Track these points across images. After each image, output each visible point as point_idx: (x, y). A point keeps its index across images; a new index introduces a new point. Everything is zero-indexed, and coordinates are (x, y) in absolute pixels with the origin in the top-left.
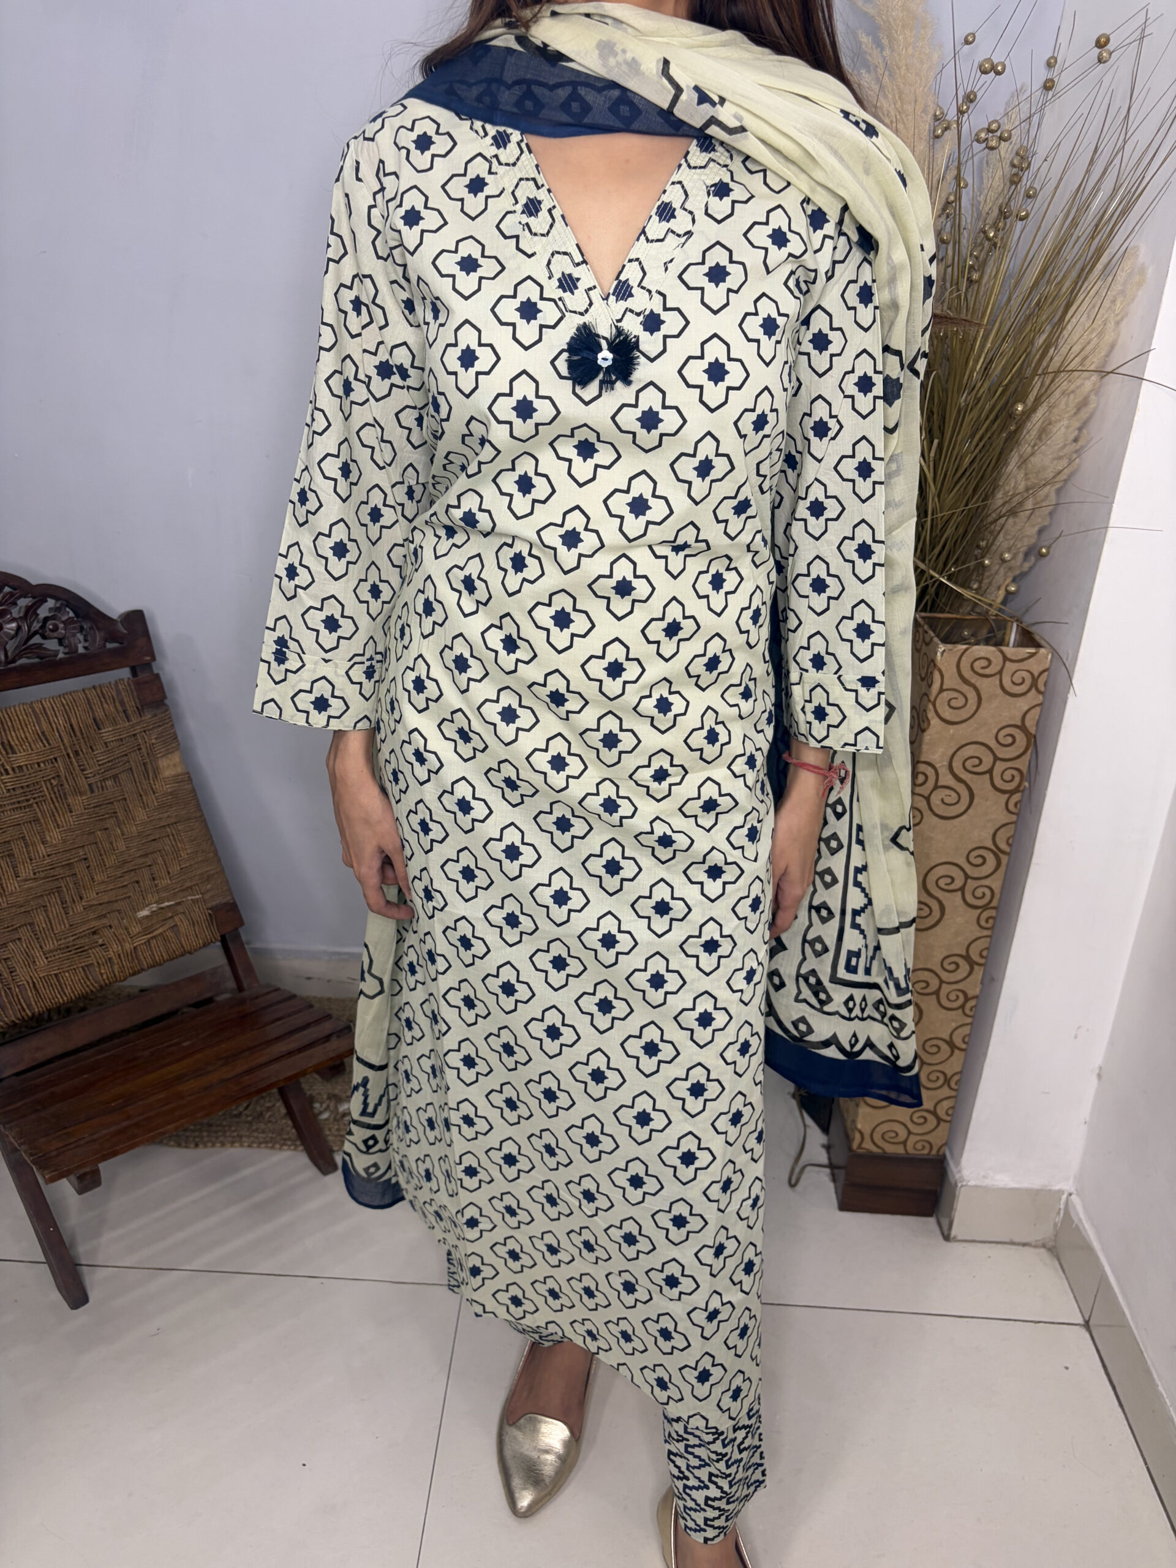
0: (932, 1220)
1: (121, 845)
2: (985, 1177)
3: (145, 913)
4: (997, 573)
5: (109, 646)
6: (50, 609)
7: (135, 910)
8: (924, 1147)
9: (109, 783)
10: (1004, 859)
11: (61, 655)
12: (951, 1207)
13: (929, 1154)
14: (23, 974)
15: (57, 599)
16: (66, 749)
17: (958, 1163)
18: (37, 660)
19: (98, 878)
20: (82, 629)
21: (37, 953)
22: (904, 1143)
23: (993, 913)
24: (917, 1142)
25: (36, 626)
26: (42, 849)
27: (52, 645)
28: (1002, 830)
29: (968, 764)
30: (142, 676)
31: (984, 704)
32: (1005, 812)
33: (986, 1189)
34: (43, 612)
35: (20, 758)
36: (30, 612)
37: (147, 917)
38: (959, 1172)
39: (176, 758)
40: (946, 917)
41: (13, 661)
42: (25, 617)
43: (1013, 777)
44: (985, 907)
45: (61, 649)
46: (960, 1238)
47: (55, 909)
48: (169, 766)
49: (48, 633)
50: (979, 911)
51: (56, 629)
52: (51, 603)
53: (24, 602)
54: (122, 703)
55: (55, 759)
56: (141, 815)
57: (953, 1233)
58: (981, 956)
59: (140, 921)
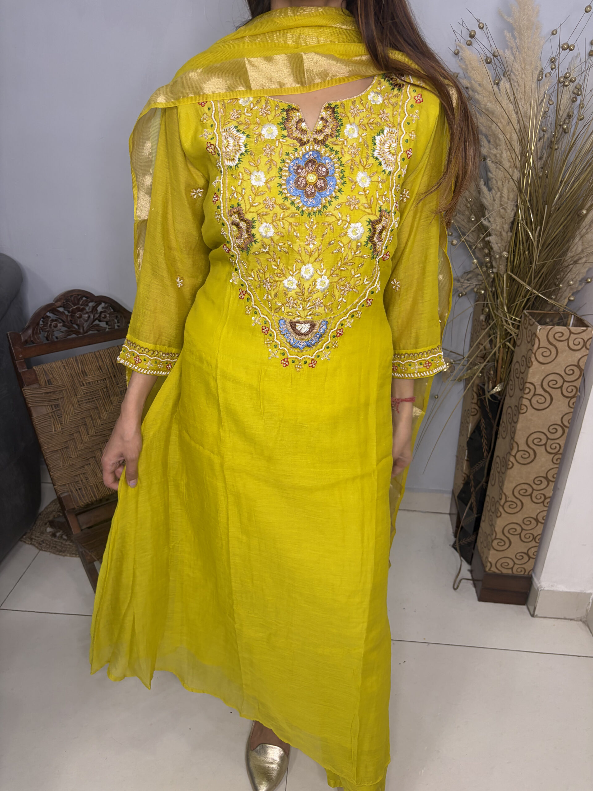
0: (524, 607)
2: (552, 586)
4: (565, 291)
6: (103, 308)
8: (521, 571)
10: (567, 430)
11: (107, 330)
12: (536, 601)
13: (524, 574)
15: (105, 303)
16: (110, 373)
17: (539, 579)
18: (96, 332)
22: (512, 568)
23: (560, 456)
24: (518, 568)
25: (97, 316)
26: (99, 422)
27: (103, 324)
28: (566, 416)
29: (551, 384)
31: (559, 354)
32: (568, 407)
33: (553, 591)
34: (100, 309)
35: (89, 379)
36: (94, 309)
38: (539, 583)
40: (537, 458)
41: (87, 332)
42: (92, 312)
43: (572, 390)
44: (556, 454)
45: (107, 326)
46: (539, 615)
49: (102, 319)
50: (553, 455)
51: (105, 317)
52: (103, 305)
53: (91, 304)
55: (105, 379)
57: (536, 613)
58: (553, 477)
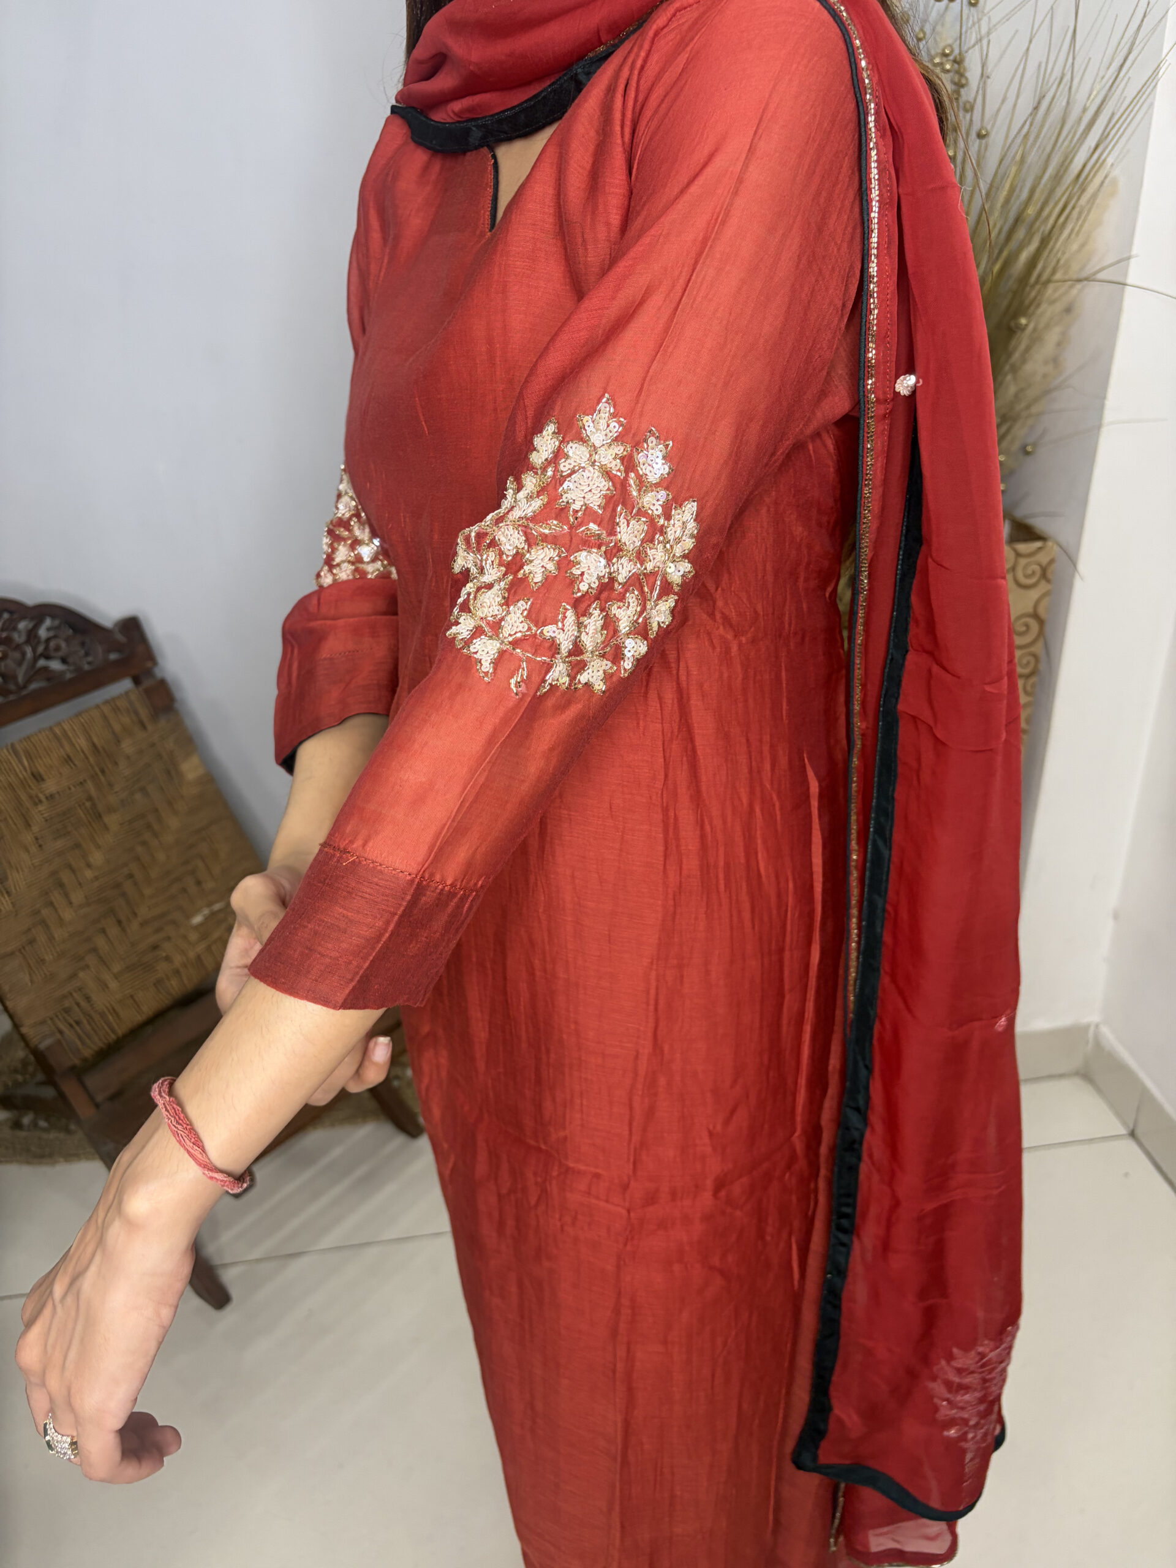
1: (161, 856)
3: (197, 919)
5: (113, 656)
6: (48, 629)
7: (188, 917)
9: (138, 796)
11: (67, 675)
14: (100, 1001)
15: (53, 617)
16: (92, 768)
18: (45, 684)
19: (147, 892)
20: (83, 644)
21: (107, 977)
25: (41, 649)
26: (89, 874)
27: (56, 665)
30: (147, 683)
34: (43, 633)
35: (51, 786)
36: (32, 635)
37: (201, 924)
39: (195, 760)
41: (25, 687)
42: (28, 641)
45: (65, 667)
47: (113, 931)
48: (190, 769)
49: (52, 654)
51: (58, 648)
52: (48, 622)
53: (22, 625)
54: (136, 713)
55: (85, 781)
56: (174, 823)
59: (196, 928)
